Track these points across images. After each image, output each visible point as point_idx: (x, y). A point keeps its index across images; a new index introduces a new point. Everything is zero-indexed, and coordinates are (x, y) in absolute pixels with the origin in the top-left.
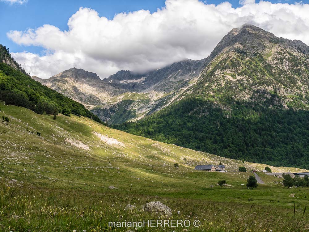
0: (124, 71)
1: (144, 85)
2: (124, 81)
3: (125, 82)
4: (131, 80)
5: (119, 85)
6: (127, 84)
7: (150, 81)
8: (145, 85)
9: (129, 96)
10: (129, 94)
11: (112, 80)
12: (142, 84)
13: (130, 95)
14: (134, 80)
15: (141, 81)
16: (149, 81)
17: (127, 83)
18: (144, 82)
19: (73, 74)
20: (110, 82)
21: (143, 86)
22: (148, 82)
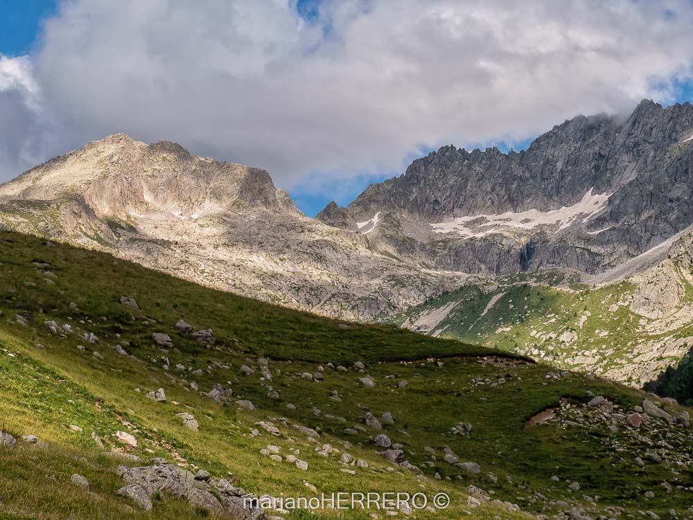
0: (462, 151)
1: (600, 241)
2: (460, 220)
3: (467, 225)
4: (509, 214)
5: (423, 247)
6: (484, 239)
7: (645, 216)
8: (608, 242)
9: (490, 305)
10: (491, 294)
11: (376, 219)
12: (588, 240)
13: (495, 299)
14: (532, 213)
15: (581, 216)
16: (638, 214)
17: (480, 235)
18: (599, 221)
19: (105, 177)
20: (365, 228)
21: (594, 249)
22: (628, 220)
